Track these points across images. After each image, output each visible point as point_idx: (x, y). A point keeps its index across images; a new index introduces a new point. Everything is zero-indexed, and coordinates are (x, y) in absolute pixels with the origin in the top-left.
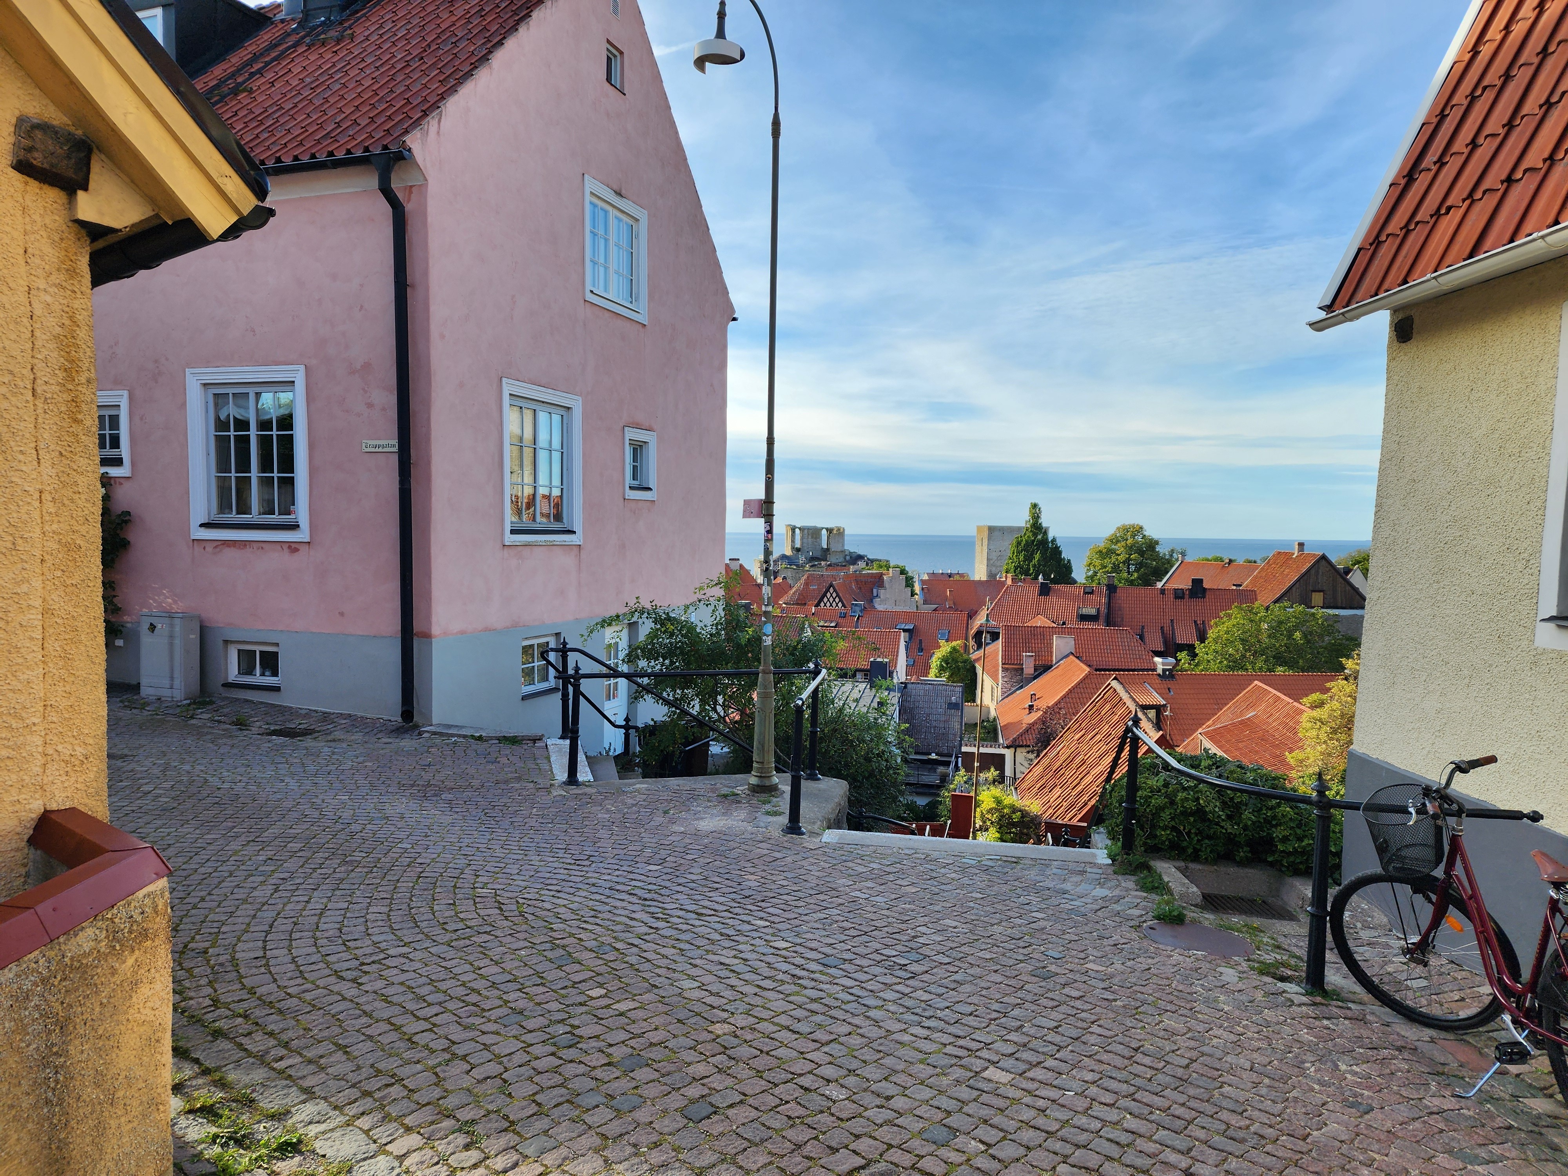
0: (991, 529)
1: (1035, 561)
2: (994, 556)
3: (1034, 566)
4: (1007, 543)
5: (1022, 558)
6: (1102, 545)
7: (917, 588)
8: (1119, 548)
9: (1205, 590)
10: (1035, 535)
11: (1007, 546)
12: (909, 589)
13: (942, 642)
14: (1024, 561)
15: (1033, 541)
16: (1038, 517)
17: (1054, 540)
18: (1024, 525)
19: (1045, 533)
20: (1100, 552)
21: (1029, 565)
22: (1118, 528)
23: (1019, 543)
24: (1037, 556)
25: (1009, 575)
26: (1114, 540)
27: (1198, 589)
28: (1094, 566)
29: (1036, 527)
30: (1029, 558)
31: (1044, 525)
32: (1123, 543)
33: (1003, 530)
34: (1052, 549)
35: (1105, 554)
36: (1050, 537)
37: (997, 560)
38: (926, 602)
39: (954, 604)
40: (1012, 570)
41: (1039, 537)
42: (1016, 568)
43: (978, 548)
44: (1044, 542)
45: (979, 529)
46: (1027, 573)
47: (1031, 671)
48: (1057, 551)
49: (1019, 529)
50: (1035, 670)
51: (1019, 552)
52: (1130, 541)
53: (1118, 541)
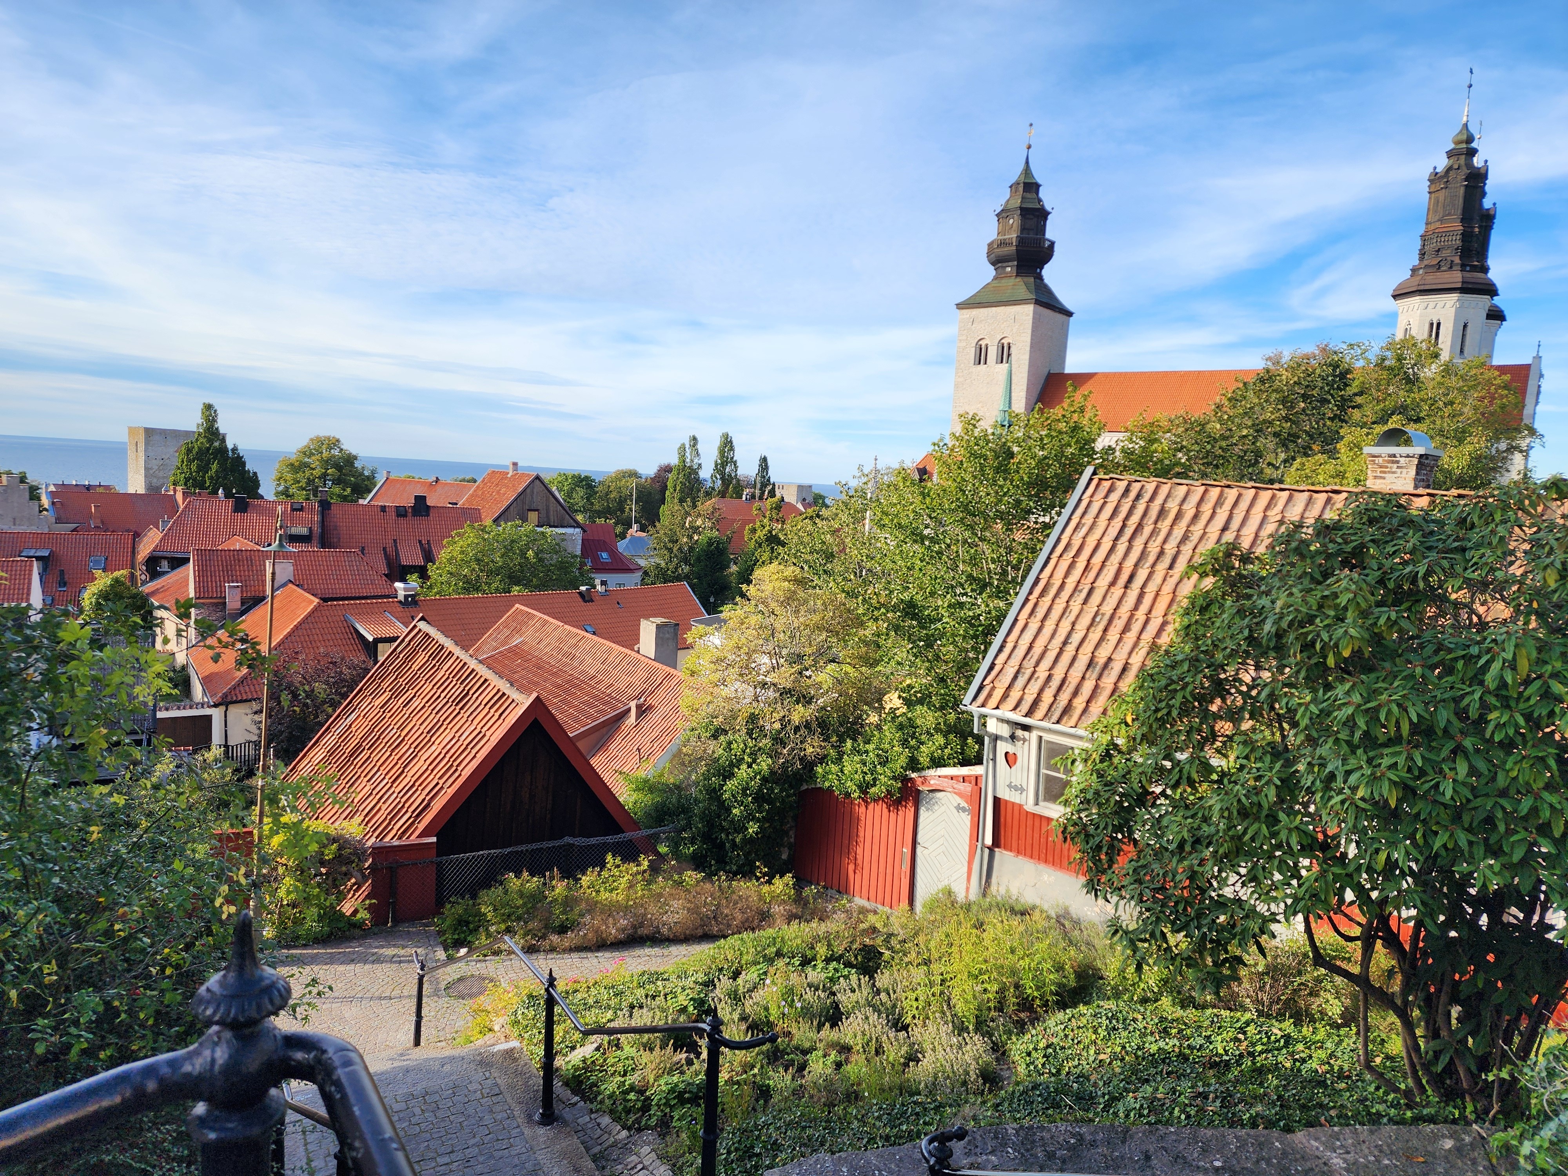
0: (149, 432)
1: (212, 472)
2: (155, 464)
3: (211, 478)
4: (172, 450)
5: (194, 468)
6: (293, 458)
7: (45, 501)
8: (314, 461)
9: (428, 507)
10: (210, 441)
11: (174, 456)
12: (36, 503)
13: (98, 573)
14: (198, 472)
15: (208, 449)
16: (214, 421)
17: (235, 449)
18: (195, 429)
19: (223, 440)
20: (292, 465)
21: (204, 477)
22: (312, 440)
23: (189, 451)
24: (215, 467)
25: (179, 488)
26: (307, 452)
27: (421, 507)
28: (286, 481)
29: (211, 432)
30: (204, 468)
31: (222, 431)
32: (318, 457)
33: (165, 434)
34: (233, 459)
35: (296, 467)
36: (230, 446)
37: (159, 469)
38: (58, 521)
39: (103, 522)
40: (182, 482)
41: (217, 444)
42: (187, 480)
43: (131, 454)
44: (223, 450)
45: (132, 431)
46: (202, 486)
47: (237, 605)
48: (239, 461)
49: (187, 433)
50: (243, 604)
51: (190, 461)
52: (325, 454)
53: (312, 454)
